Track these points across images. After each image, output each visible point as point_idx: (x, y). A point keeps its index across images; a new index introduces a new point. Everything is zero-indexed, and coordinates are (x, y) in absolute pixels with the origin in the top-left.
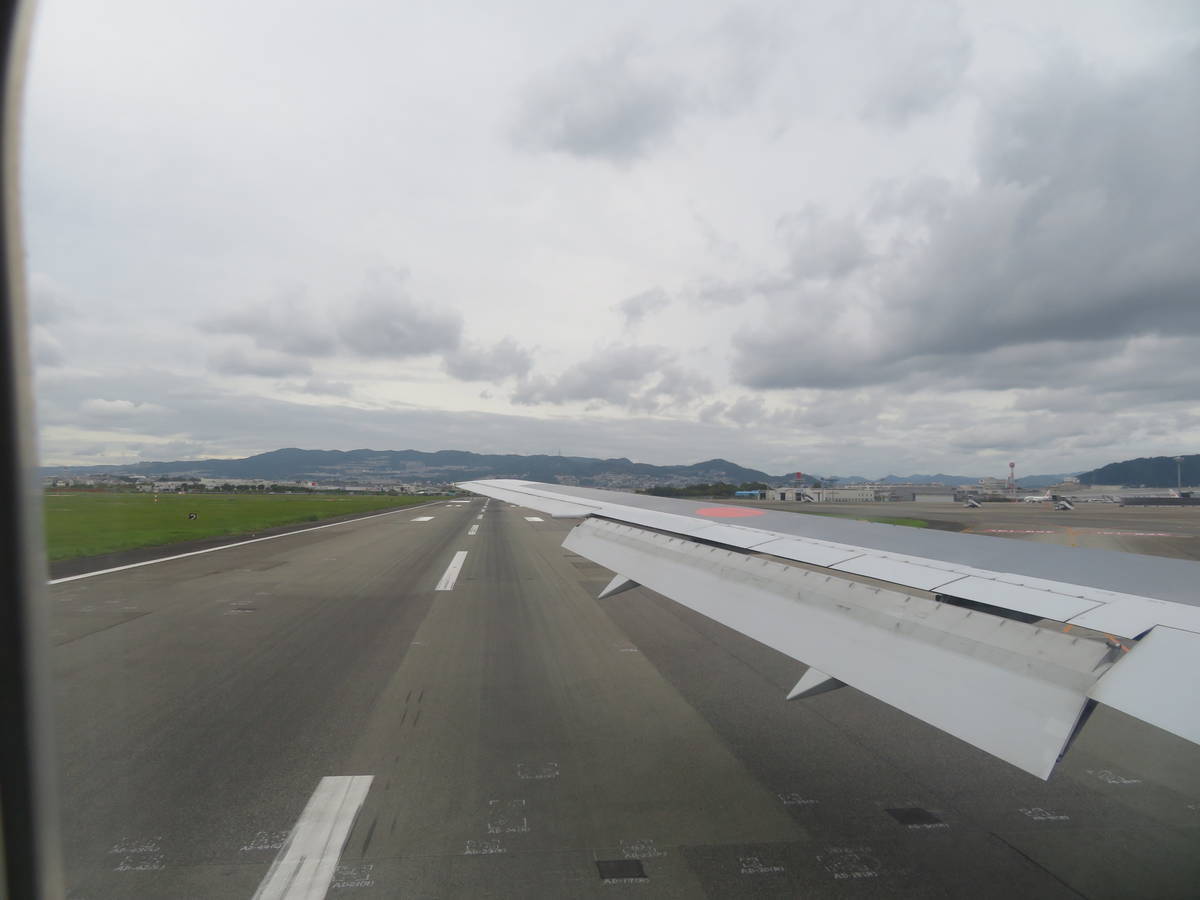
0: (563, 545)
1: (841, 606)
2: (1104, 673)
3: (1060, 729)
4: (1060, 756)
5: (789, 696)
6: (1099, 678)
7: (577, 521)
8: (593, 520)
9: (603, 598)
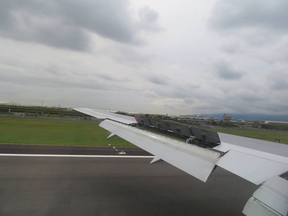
0: (100, 125)
1: (164, 143)
2: (219, 159)
3: (209, 171)
4: (209, 177)
5: (150, 163)
6: (218, 160)
7: (103, 120)
8: (107, 119)
9: (108, 138)
